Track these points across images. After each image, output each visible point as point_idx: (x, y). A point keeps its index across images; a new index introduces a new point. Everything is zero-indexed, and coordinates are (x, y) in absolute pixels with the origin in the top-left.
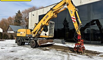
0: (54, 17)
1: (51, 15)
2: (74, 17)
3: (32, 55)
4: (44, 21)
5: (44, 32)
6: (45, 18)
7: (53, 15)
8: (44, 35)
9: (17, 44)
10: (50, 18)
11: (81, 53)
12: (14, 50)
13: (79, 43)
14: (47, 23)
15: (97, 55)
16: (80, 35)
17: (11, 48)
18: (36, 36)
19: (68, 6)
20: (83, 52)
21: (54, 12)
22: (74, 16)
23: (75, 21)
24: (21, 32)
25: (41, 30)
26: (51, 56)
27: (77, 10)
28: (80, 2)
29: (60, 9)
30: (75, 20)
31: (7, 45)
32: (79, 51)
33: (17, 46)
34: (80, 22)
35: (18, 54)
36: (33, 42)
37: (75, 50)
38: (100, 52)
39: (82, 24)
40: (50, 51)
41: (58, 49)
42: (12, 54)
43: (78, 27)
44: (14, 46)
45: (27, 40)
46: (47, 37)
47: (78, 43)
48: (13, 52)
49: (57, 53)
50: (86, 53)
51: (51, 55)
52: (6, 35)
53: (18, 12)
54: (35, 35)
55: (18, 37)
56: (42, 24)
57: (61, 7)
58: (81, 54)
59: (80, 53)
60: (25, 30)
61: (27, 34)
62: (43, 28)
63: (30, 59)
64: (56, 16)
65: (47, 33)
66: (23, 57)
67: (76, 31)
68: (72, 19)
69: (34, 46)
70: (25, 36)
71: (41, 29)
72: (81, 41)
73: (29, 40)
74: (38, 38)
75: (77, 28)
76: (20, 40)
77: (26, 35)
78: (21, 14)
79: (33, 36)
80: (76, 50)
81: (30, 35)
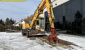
4: (35, 17)
6: (36, 15)
8: (37, 28)
10: (38, 14)
13: (52, 34)
15: (64, 46)
22: (49, 12)
23: (49, 16)
24: (24, 26)
27: (51, 6)
30: (50, 15)
34: (53, 16)
39: (55, 18)
61: (26, 27)
62: (36, 23)
64: (42, 12)
68: (48, 14)
70: (25, 29)
75: (51, 22)
81: (28, 28)
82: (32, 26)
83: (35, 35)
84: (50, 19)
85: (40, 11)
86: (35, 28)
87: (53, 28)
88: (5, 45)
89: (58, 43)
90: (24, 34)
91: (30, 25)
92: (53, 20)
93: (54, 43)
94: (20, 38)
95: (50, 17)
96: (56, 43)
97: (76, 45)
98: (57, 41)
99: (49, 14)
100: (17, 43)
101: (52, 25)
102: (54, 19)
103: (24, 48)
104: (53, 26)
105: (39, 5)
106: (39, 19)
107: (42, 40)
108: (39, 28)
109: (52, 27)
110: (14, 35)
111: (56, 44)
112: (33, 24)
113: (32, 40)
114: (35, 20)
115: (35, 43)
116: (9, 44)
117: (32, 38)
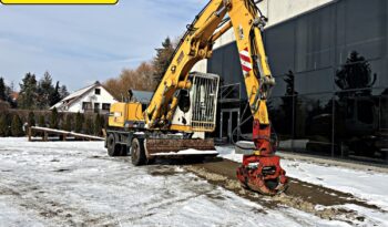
2: (248, 54)
5: (179, 113)
6: (176, 64)
7: (193, 51)
8: (180, 123)
9: (107, 150)
10: (188, 60)
11: (259, 193)
13: (257, 153)
15: (318, 206)
16: (267, 122)
18: (155, 127)
21: (194, 41)
22: (246, 49)
23: (248, 69)
24: (116, 114)
25: (172, 106)
27: (256, 25)
30: (250, 65)
33: (105, 158)
34: (266, 71)
36: (137, 146)
39: (273, 80)
43: (255, 91)
44: (96, 157)
46: (188, 129)
53: (163, 45)
54: (152, 121)
55: (113, 128)
58: (257, 196)
61: (130, 119)
62: (175, 99)
64: (206, 53)
65: (188, 116)
67: (251, 105)
68: (243, 62)
70: (121, 125)
71: (171, 102)
72: (263, 146)
73: (129, 139)
74: (165, 132)
75: (254, 97)
76: (113, 138)
77: (127, 121)
79: (146, 126)
80: (243, 179)
81: (136, 123)
82: (155, 114)
83: (171, 153)
84: (251, 84)
85: (201, 47)
86: (168, 122)
87: (263, 127)
88: (41, 196)
89: (283, 195)
90: (118, 151)
91: (144, 107)
92: (265, 87)
93: (268, 195)
94: (103, 166)
95: (248, 75)
96: (277, 191)
97: (369, 203)
98: (280, 186)
99: (246, 59)
100: (95, 186)
101: (260, 110)
102: (271, 85)
103: (135, 209)
104: (263, 114)
105: (198, 18)
106: (189, 84)
107: (204, 178)
108: (189, 122)
109: (262, 122)
110: (71, 152)
111: (276, 198)
112: (162, 106)
113: (162, 178)
114: (173, 86)
115: (178, 192)
116: (62, 192)
117: (159, 168)
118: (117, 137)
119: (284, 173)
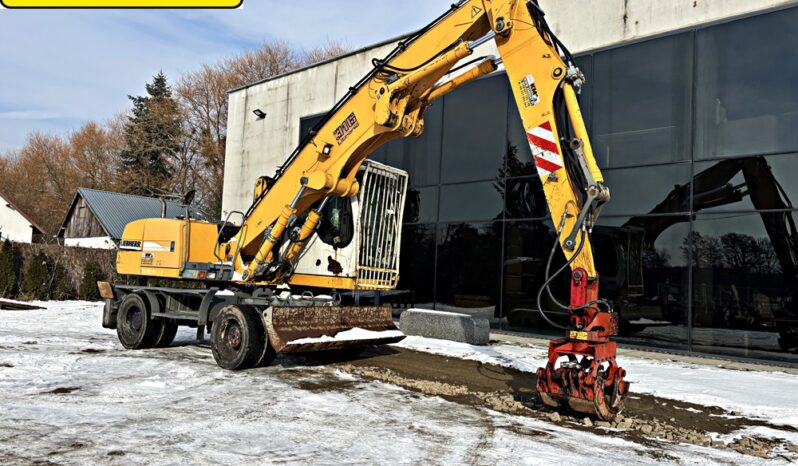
0: (402, 129)
1: (373, 111)
2: (552, 136)
3: (204, 417)
4: (324, 157)
5: (320, 249)
6: (332, 140)
7: (393, 116)
9: (114, 332)
10: (371, 134)
11: (594, 418)
12: (81, 383)
13: (583, 336)
14: (344, 174)
15: (713, 436)
16: (593, 274)
17: (60, 368)
19: (505, 47)
20: (603, 410)
21: (397, 95)
22: (546, 126)
24: (148, 246)
25: (303, 232)
26: (350, 434)
27: (570, 81)
28: (621, 13)
29: (446, 69)
30: (557, 159)
31: (42, 344)
32: (575, 399)
33: (114, 353)
34: (594, 174)
35: (99, 409)
36: (234, 322)
37: (544, 395)
38: (748, 411)
39: (606, 192)
40: (358, 394)
41: (419, 384)
42: (55, 412)
43: (573, 210)
44: (90, 351)
45: (193, 302)
46: (347, 284)
47: (569, 340)
48: (69, 397)
49: (404, 414)
50: (629, 421)
51: (348, 426)
52: (50, 265)
53: (150, 90)
54: (254, 264)
56: (303, 181)
57: (450, 55)
58: (588, 422)
59: (580, 416)
60: (173, 227)
62: (313, 218)
63: (181, 452)
64: (414, 123)
65: (348, 256)
66: (126, 433)
67: (562, 240)
69: (240, 355)
70: (175, 274)
71: (300, 222)
72: (595, 322)
73: (204, 306)
75: (571, 223)
76: (141, 304)
77: (187, 265)
78: (173, 107)
79: (237, 277)
80: (556, 390)
81: (214, 270)
84: (559, 196)
85: (408, 111)
86: (286, 268)
98: (618, 399)
99: (545, 145)
102: (605, 200)
106: (357, 185)
108: (349, 268)
114: (326, 188)
118: (154, 303)
119: (624, 373)
